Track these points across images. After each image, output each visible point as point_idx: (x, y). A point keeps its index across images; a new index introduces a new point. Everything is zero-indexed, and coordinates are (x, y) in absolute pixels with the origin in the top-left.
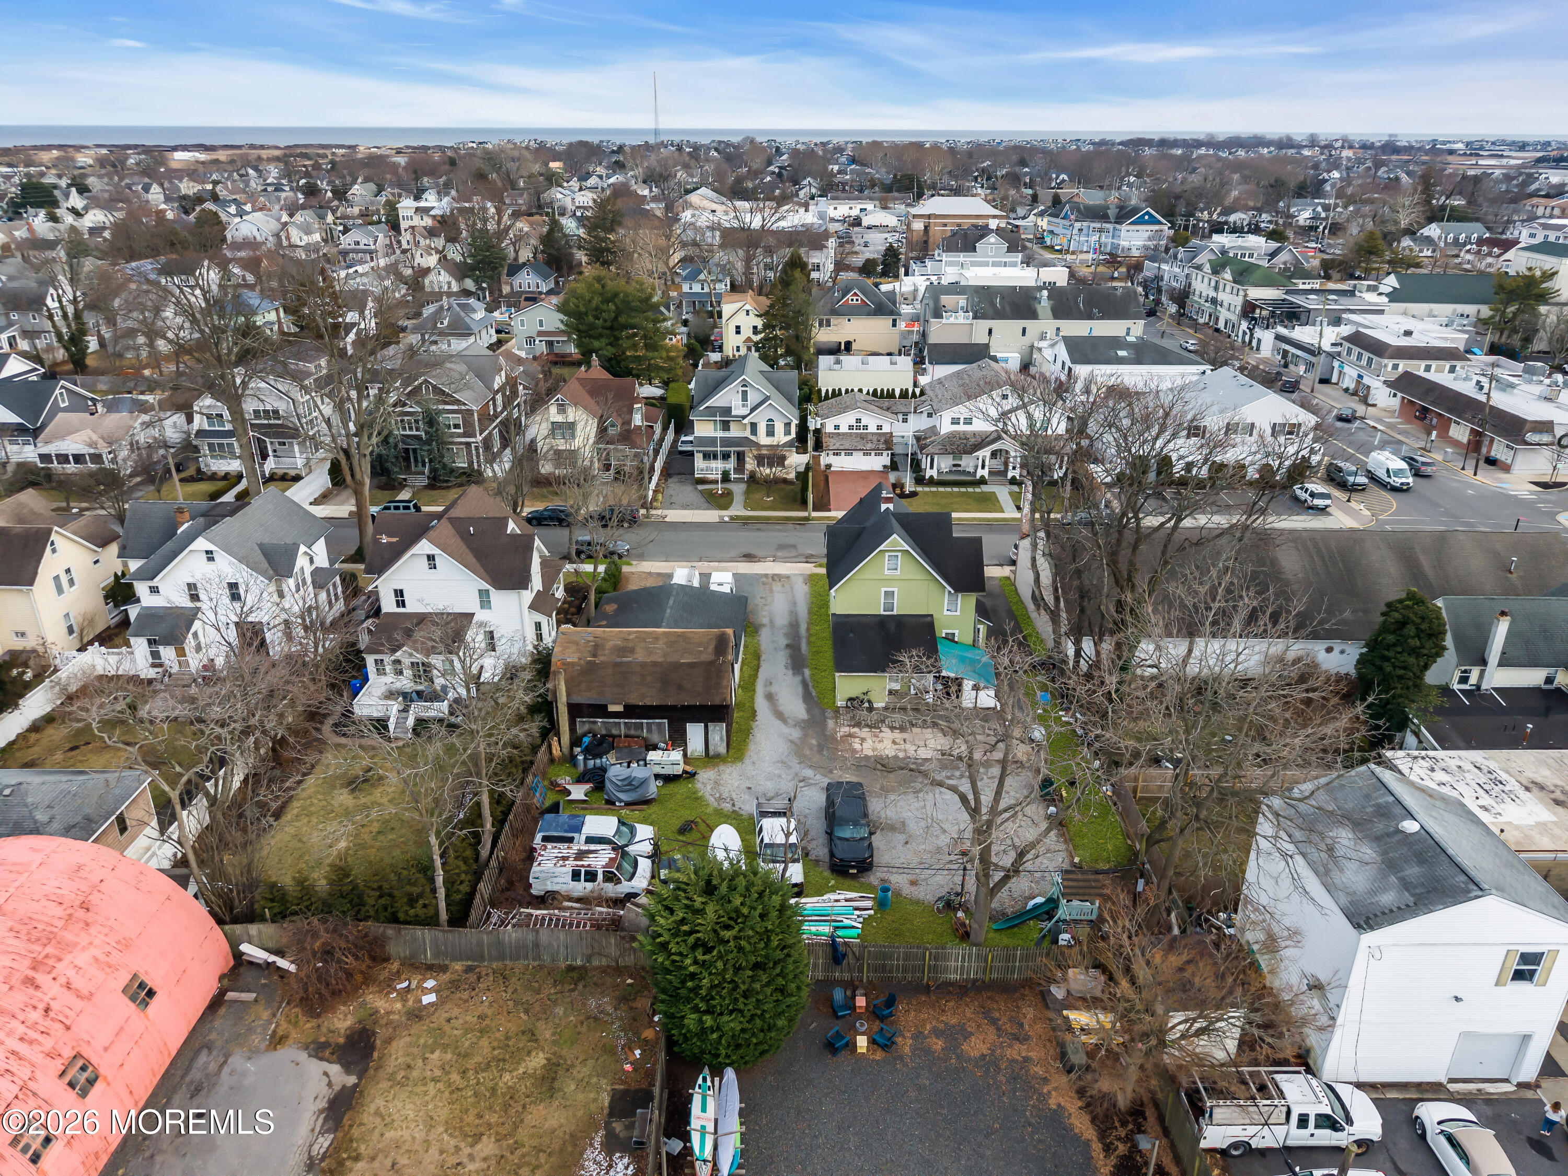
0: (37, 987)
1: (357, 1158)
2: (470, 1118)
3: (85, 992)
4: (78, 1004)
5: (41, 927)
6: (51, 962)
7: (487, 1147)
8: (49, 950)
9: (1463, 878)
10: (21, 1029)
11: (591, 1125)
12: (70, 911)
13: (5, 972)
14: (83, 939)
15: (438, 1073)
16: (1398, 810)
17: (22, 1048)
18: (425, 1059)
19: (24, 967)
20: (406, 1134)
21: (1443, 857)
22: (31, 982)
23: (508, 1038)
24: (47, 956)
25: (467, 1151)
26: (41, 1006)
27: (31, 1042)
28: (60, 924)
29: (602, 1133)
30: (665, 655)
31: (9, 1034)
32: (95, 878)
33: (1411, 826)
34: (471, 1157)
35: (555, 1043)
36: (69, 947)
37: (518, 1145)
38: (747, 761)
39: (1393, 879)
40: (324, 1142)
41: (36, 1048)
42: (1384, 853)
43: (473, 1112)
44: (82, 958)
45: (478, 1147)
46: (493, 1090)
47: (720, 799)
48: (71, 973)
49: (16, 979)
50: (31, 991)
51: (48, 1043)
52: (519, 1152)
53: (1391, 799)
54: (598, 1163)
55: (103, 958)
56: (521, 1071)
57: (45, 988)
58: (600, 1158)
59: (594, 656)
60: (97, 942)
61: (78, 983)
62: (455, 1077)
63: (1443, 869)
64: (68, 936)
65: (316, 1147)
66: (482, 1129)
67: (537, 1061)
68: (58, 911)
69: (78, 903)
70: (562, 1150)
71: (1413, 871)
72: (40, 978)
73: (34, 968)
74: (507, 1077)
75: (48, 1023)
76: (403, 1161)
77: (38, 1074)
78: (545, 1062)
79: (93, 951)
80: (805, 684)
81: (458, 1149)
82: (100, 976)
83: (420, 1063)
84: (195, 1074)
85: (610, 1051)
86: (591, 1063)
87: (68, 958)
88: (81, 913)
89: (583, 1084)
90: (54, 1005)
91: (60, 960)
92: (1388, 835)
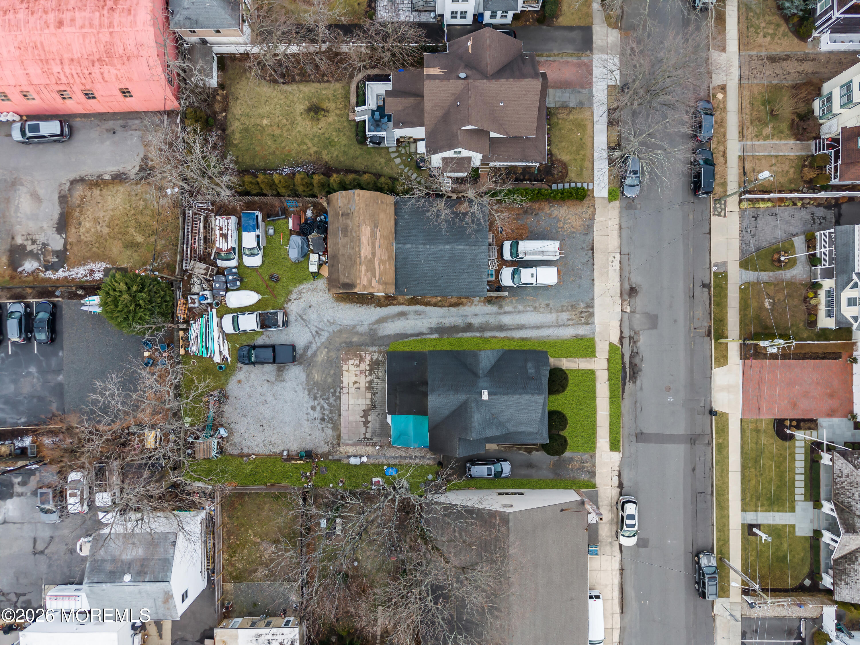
0: (93, 66)
1: (101, 190)
2: (116, 222)
3: (106, 79)
4: (101, 80)
5: (112, 51)
6: (104, 63)
7: (106, 230)
8: (107, 59)
9: (95, 581)
10: (79, 71)
11: (113, 262)
12: (124, 55)
13: (91, 53)
14: (119, 66)
15: (134, 206)
16: (138, 579)
17: (75, 76)
18: (140, 199)
19: (97, 56)
20: (109, 203)
21: (107, 580)
22: (93, 63)
23: (150, 226)
24: (104, 60)
25: (104, 224)
26: (90, 71)
27: (79, 76)
28: (117, 56)
29: (111, 267)
30: (343, 255)
31: (76, 69)
32: (141, 53)
33: (127, 578)
34: (102, 227)
35: (148, 243)
36: (113, 65)
37: (106, 240)
38: (335, 304)
39: (109, 558)
40: (107, 177)
41: (79, 79)
42: (122, 562)
43: (119, 222)
44: (113, 71)
45: (106, 228)
46: (128, 227)
47: (300, 292)
48: (106, 72)
49: (91, 58)
50: (91, 65)
51: (84, 81)
52: (104, 241)
53: (146, 580)
54: (100, 267)
55: (119, 76)
56: (135, 235)
57: (95, 68)
58: (102, 268)
59: (342, 215)
60: (122, 71)
61: (106, 75)
62: (133, 212)
63: (102, 577)
64: (116, 61)
65: (106, 175)
66: (112, 227)
67: (139, 239)
68: (121, 51)
69: (128, 55)
70: (105, 255)
71: (109, 567)
72: (97, 64)
73: (98, 60)
74: (132, 230)
75: (88, 76)
76: (100, 205)
77: (75, 85)
78: (139, 241)
79: (118, 72)
80: (421, 334)
81: (104, 221)
82: (114, 80)
83: (138, 198)
84: (130, 122)
85: (144, 264)
86: (139, 258)
87: (109, 67)
88: (125, 59)
89: (130, 257)
90: (93, 74)
91: (107, 65)
92: (129, 568)
